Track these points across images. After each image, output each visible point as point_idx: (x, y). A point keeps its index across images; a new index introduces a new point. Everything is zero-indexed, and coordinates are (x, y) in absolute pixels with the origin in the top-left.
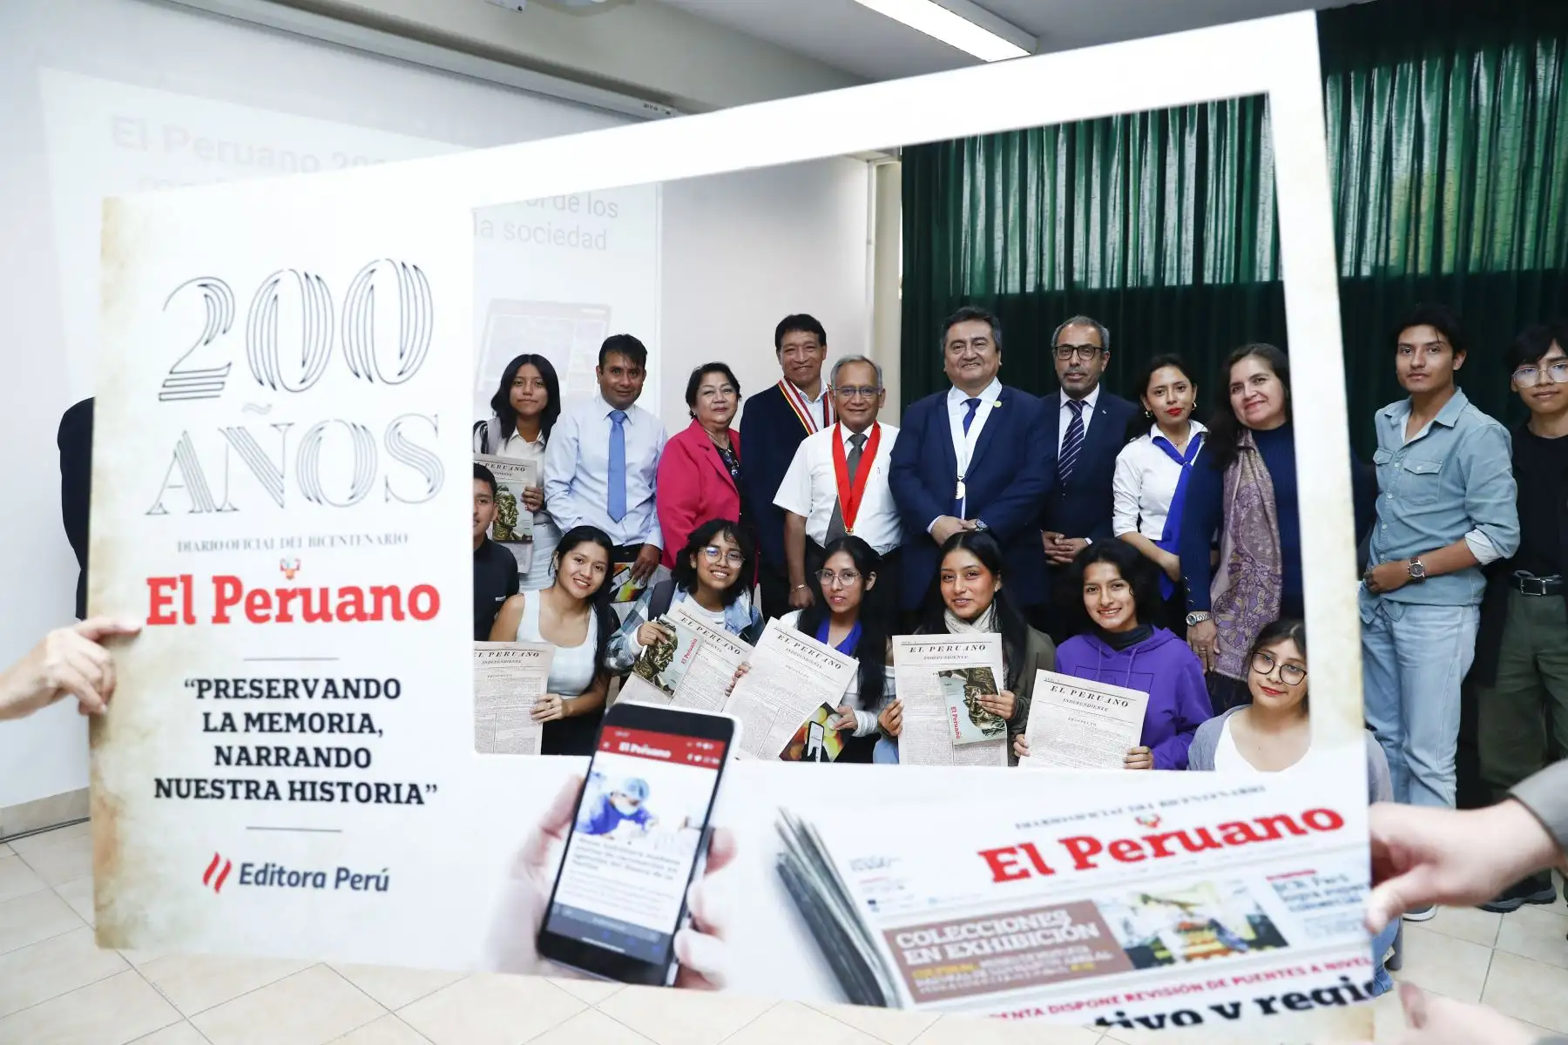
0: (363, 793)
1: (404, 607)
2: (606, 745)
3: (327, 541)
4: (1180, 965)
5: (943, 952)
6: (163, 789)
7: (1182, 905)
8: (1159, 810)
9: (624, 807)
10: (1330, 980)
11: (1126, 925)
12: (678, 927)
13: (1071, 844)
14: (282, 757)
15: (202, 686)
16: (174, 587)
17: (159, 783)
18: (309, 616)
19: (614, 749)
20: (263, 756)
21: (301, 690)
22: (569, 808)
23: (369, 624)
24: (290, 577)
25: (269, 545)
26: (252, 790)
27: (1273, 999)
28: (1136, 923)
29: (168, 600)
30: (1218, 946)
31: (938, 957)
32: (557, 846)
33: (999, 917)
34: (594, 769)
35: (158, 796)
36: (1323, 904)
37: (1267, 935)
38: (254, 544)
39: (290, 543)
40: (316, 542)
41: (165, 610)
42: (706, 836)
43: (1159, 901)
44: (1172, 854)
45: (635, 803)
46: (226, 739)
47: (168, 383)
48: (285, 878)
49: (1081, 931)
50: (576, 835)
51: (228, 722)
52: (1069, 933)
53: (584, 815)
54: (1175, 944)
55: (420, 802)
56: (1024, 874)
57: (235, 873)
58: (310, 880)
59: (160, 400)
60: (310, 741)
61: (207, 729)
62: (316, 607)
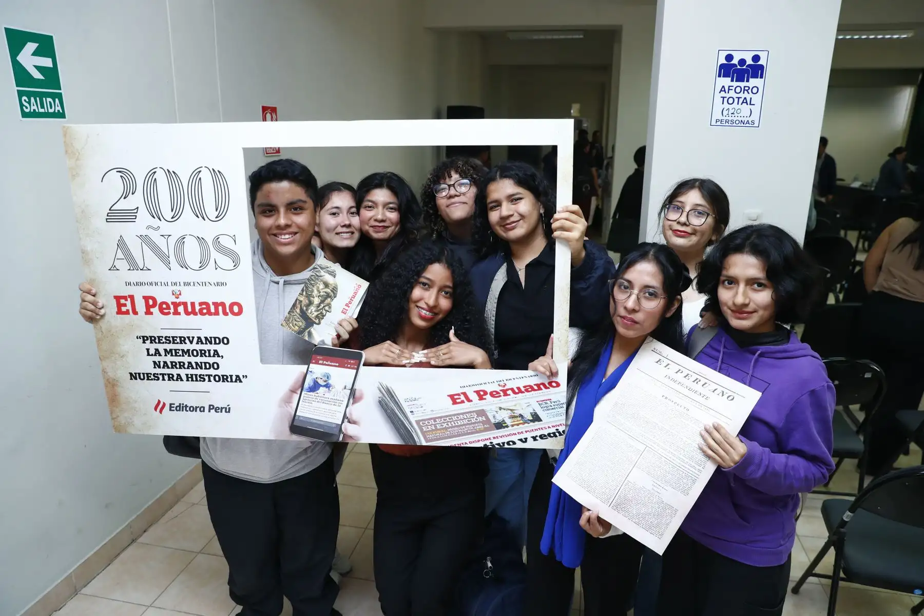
0: (217, 378)
1: (228, 311)
2: (314, 361)
3: (192, 284)
4: (510, 428)
5: (436, 427)
6: (133, 376)
7: (511, 410)
8: (505, 382)
9: (321, 382)
10: (553, 430)
11: (494, 417)
12: (343, 422)
13: (478, 392)
14: (182, 365)
15: (144, 339)
16: (127, 300)
17: (131, 374)
18: (187, 313)
19: (317, 363)
20: (174, 365)
21: (187, 341)
22: (300, 383)
23: (213, 317)
24: (177, 298)
25: (166, 284)
26: (171, 377)
27: (537, 436)
28: (497, 415)
29: (125, 305)
30: (522, 422)
31: (434, 428)
32: (296, 397)
33: (454, 415)
34: (309, 370)
35: (131, 379)
36: (552, 409)
37: (536, 418)
38: (159, 284)
39: (175, 284)
40: (187, 284)
41: (124, 309)
42: (353, 392)
43: (504, 409)
44: (510, 395)
45: (325, 381)
46: (157, 359)
47: (109, 215)
48: (188, 409)
49: (480, 419)
50: (303, 393)
51: (157, 352)
52: (476, 419)
53: (306, 385)
54: (509, 422)
55: (241, 381)
56: (463, 402)
57: (167, 407)
58: (198, 409)
59: (107, 222)
60: (193, 360)
61: (148, 354)
62: (190, 309)
